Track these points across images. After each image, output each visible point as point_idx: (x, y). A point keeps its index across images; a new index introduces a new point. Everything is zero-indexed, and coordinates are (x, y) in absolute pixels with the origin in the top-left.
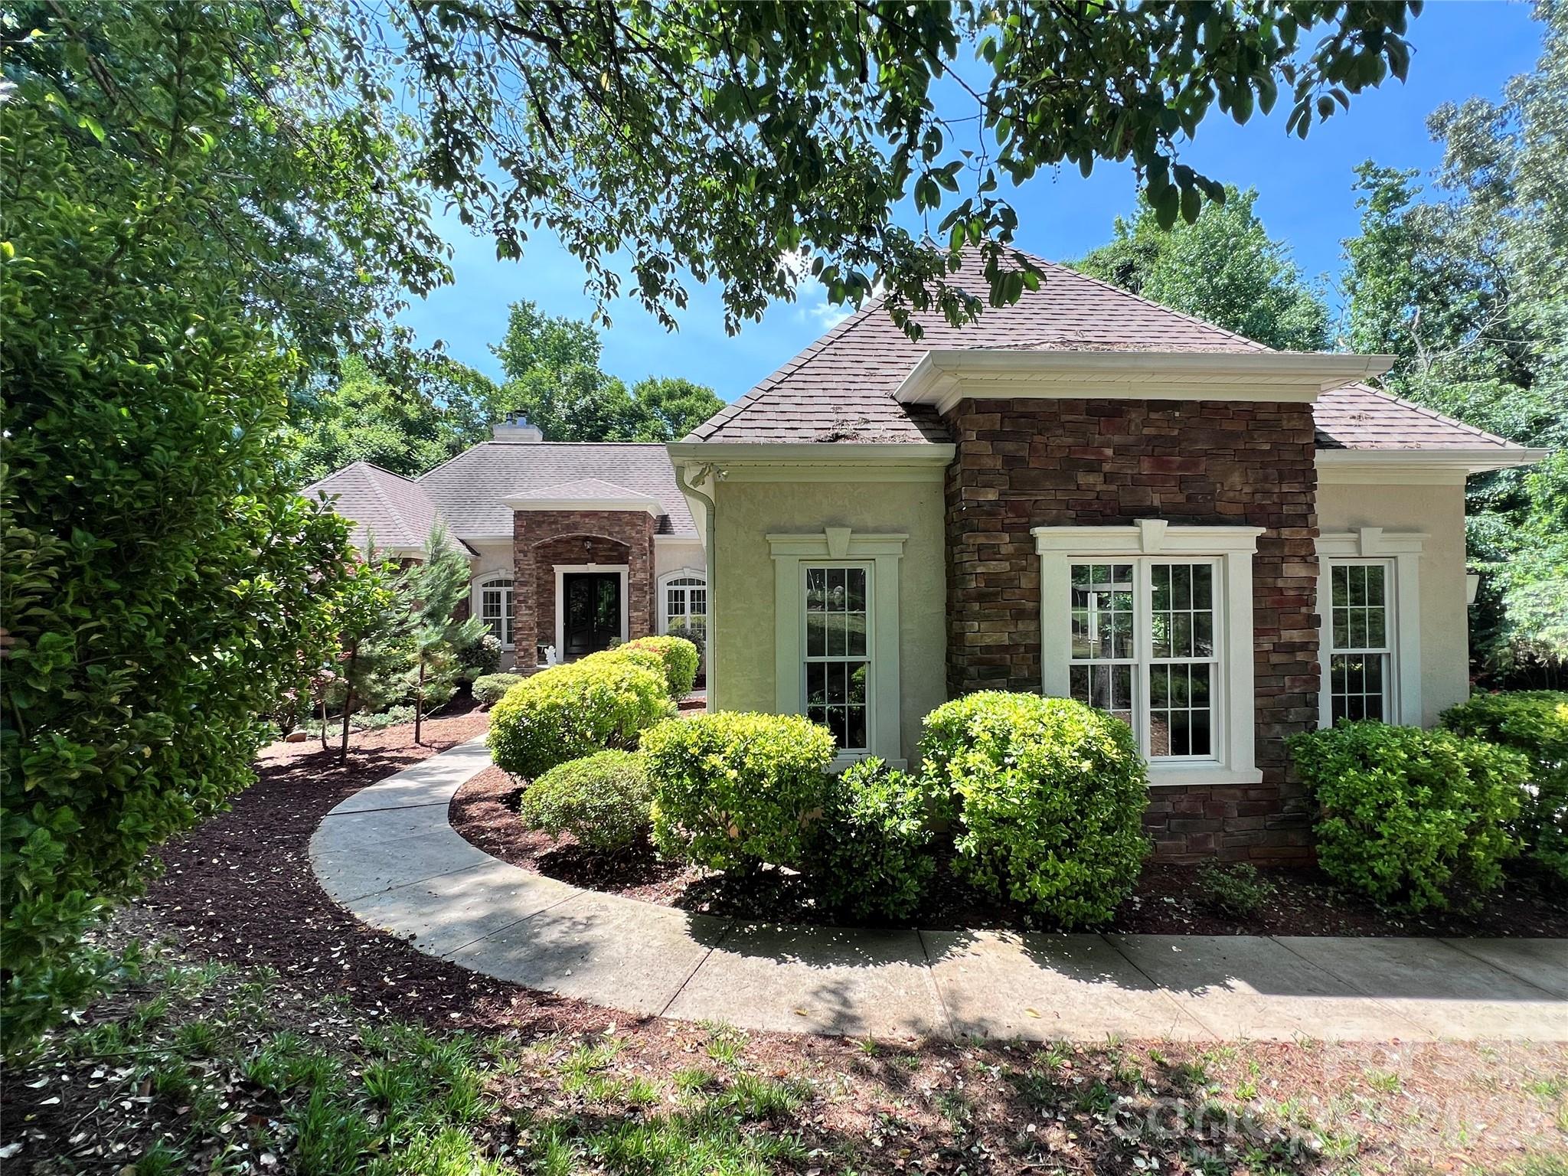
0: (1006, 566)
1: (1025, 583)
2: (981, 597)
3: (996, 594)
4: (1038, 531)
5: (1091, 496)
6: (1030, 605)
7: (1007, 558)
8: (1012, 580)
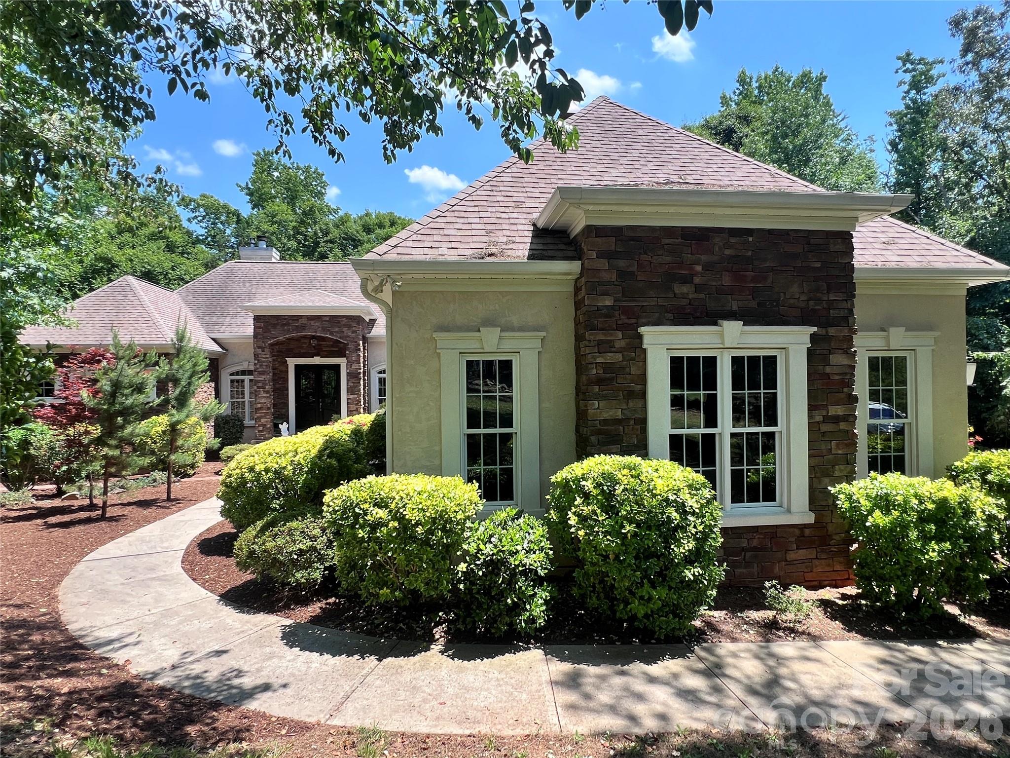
0: (619, 357)
1: (634, 370)
2: (599, 381)
3: (612, 379)
4: (643, 330)
5: (684, 302)
6: (639, 387)
7: (620, 351)
8: (624, 368)
